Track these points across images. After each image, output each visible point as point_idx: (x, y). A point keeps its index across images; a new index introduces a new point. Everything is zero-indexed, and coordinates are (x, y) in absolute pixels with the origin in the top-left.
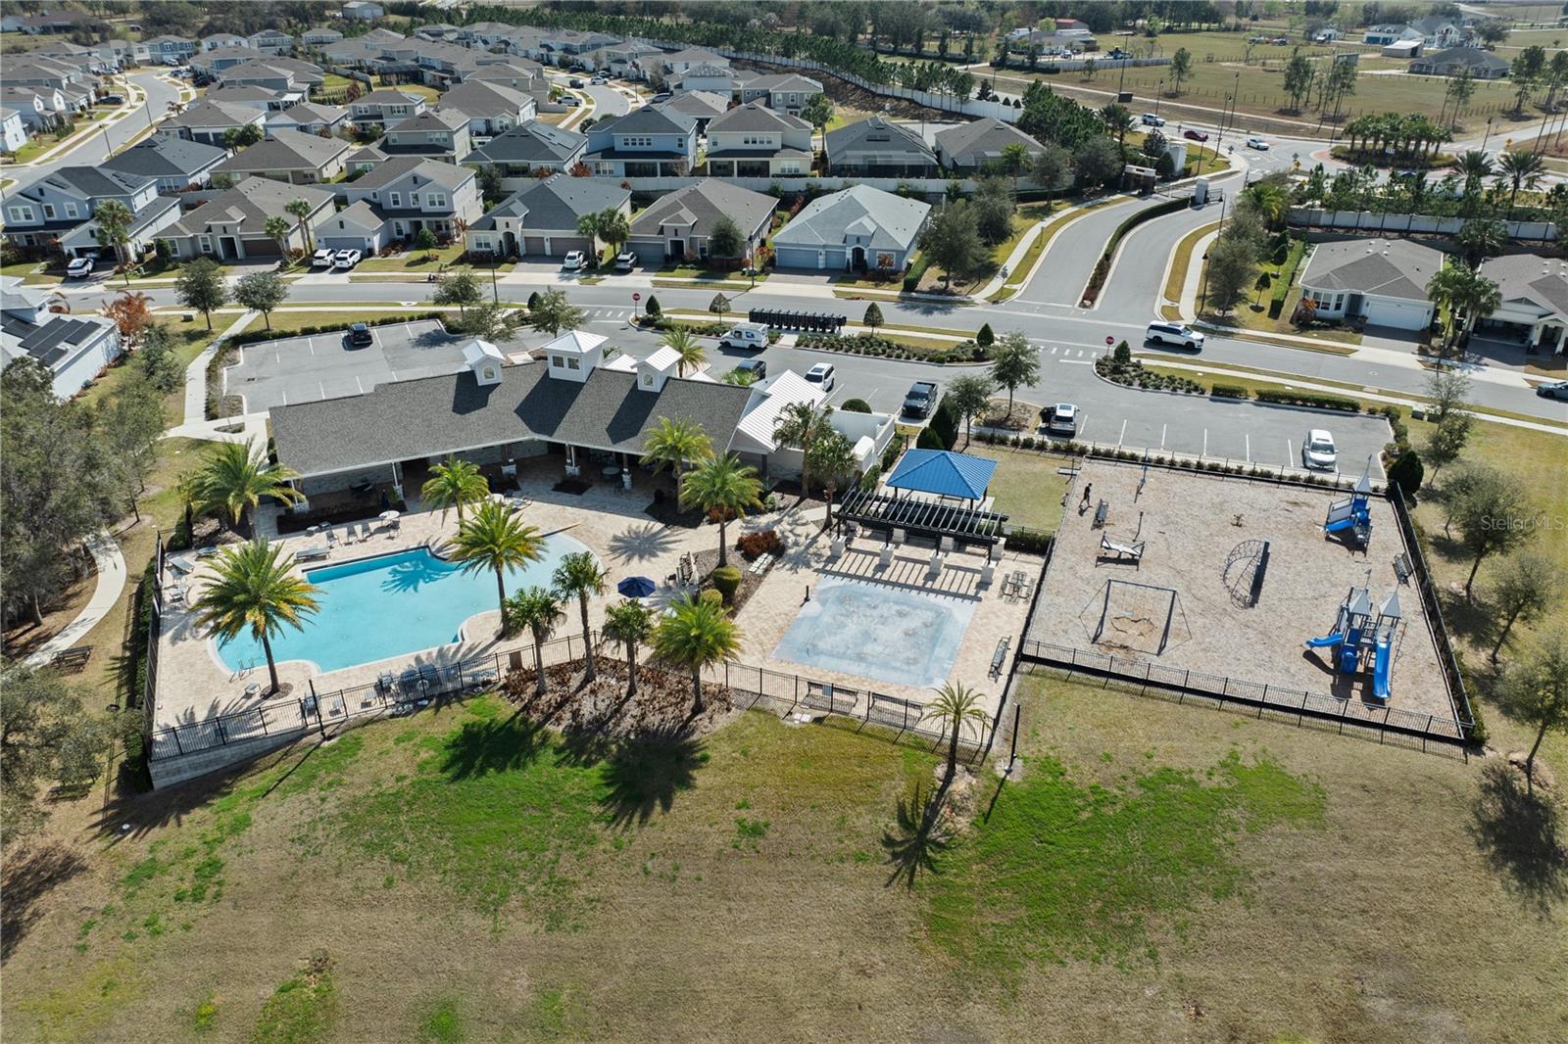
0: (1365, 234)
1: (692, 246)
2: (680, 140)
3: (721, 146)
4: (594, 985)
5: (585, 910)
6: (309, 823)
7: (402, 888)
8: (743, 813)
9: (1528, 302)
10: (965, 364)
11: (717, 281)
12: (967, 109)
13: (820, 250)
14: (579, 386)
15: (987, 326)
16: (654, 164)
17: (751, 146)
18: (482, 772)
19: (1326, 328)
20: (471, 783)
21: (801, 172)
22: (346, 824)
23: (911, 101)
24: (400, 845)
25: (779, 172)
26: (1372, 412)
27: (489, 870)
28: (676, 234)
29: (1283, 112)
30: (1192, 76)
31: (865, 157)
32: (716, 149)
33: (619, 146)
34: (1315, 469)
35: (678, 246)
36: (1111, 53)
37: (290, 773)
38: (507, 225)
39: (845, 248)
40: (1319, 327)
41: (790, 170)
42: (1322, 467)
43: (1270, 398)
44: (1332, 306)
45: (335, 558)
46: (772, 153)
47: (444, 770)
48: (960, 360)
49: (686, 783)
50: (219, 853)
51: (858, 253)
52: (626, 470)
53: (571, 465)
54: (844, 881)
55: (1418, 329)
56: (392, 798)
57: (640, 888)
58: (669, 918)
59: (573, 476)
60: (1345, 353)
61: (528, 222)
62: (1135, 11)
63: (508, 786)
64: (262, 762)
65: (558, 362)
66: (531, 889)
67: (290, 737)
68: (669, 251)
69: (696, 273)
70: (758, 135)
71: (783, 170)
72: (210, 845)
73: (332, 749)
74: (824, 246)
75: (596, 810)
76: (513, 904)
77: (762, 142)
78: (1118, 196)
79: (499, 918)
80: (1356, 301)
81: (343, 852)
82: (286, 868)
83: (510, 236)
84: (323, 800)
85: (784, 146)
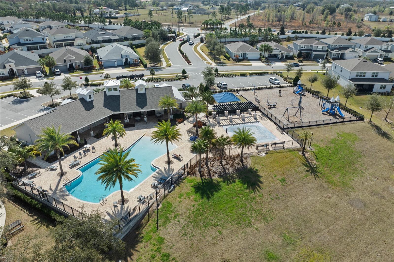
0: (228, 43)
1: (76, 65)
2: (43, 38)
3: (57, 39)
4: (289, 228)
5: (269, 214)
6: (182, 229)
7: (224, 232)
8: (277, 178)
9: (277, 49)
10: (182, 80)
11: (91, 73)
12: (106, 27)
13: (115, 61)
14: (119, 96)
15: (184, 69)
16: (37, 46)
17: (66, 38)
18: (213, 195)
19: (242, 61)
20: (213, 198)
21: (84, 44)
22: (193, 224)
23: (88, 27)
24: (213, 222)
25: (77, 45)
26: (271, 73)
27: (240, 216)
28: (70, 62)
29: (179, 23)
30: (154, 16)
31: (103, 38)
32: (55, 40)
33: (22, 42)
34: (277, 85)
35: (71, 65)
36: (125, 14)
37: (158, 220)
38: (10, 66)
39: (122, 59)
40: (241, 61)
41: (80, 44)
42: (278, 84)
43: (252, 74)
44: (240, 56)
45: (83, 163)
46: (74, 40)
47: (202, 198)
48: (181, 79)
49: (259, 176)
50: (164, 251)
51: (127, 60)
52: (145, 116)
53: (127, 119)
54: (308, 183)
55: (258, 58)
56: (197, 211)
57: (275, 203)
58: (287, 206)
59: (127, 123)
60: (250, 65)
61: (16, 65)
62: (119, 5)
63: (223, 195)
64: (144, 221)
65: (110, 90)
66: (253, 215)
67: (146, 211)
68: (68, 67)
69: (82, 72)
70: (68, 35)
71: (78, 44)
72: (158, 250)
73: (163, 208)
74: (116, 59)
75: (248, 191)
76: (253, 221)
77: (69, 37)
78: (168, 42)
79: (254, 226)
80: (244, 54)
81: (200, 231)
82: (189, 244)
83: (12, 70)
84: (179, 221)
85: (76, 38)
